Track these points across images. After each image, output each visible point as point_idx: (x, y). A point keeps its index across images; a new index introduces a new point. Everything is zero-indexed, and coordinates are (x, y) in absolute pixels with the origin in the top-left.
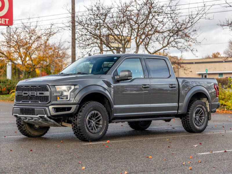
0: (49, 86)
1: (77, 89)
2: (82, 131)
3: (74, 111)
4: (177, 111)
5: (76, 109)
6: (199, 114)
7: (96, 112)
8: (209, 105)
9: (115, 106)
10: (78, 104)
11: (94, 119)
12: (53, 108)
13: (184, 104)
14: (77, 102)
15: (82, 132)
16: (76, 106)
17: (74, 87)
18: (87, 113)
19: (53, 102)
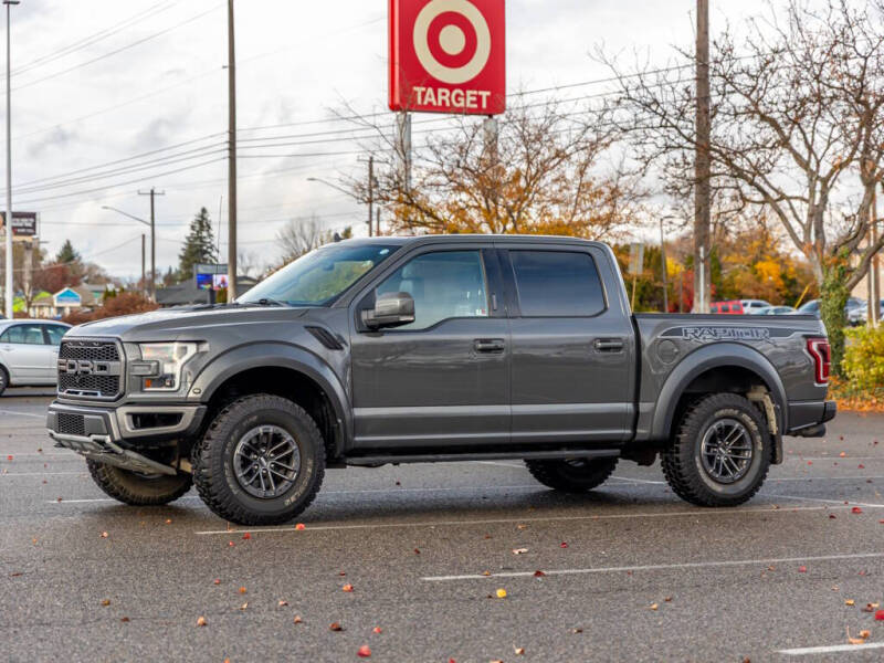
0: (122, 343)
1: (204, 353)
2: (215, 491)
3: (189, 427)
4: (628, 432)
5: (194, 419)
6: (729, 440)
7: (272, 429)
8: (775, 409)
9: (360, 412)
10: (203, 403)
11: (268, 454)
12: (128, 414)
13: (657, 407)
14: (199, 396)
15: (215, 495)
16: (195, 408)
17: (198, 349)
18: (236, 432)
19: (132, 396)
